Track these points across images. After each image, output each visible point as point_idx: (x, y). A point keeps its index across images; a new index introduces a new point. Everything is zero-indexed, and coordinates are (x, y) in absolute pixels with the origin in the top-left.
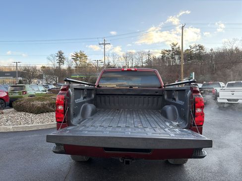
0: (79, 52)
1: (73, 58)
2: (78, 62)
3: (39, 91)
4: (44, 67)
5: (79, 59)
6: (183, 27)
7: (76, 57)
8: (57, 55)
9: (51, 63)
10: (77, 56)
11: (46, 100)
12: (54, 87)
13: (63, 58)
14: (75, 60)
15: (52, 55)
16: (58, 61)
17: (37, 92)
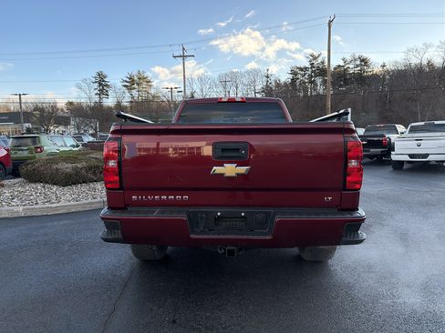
0: (135, 73)
1: (125, 86)
2: (135, 92)
3: (66, 146)
4: (71, 103)
5: (135, 86)
6: (330, 22)
7: (131, 83)
8: (94, 80)
9: (83, 95)
10: (132, 81)
11: (81, 160)
12: (91, 139)
13: (106, 85)
14: (130, 88)
15: (84, 80)
16: (96, 91)
17: (62, 149)
